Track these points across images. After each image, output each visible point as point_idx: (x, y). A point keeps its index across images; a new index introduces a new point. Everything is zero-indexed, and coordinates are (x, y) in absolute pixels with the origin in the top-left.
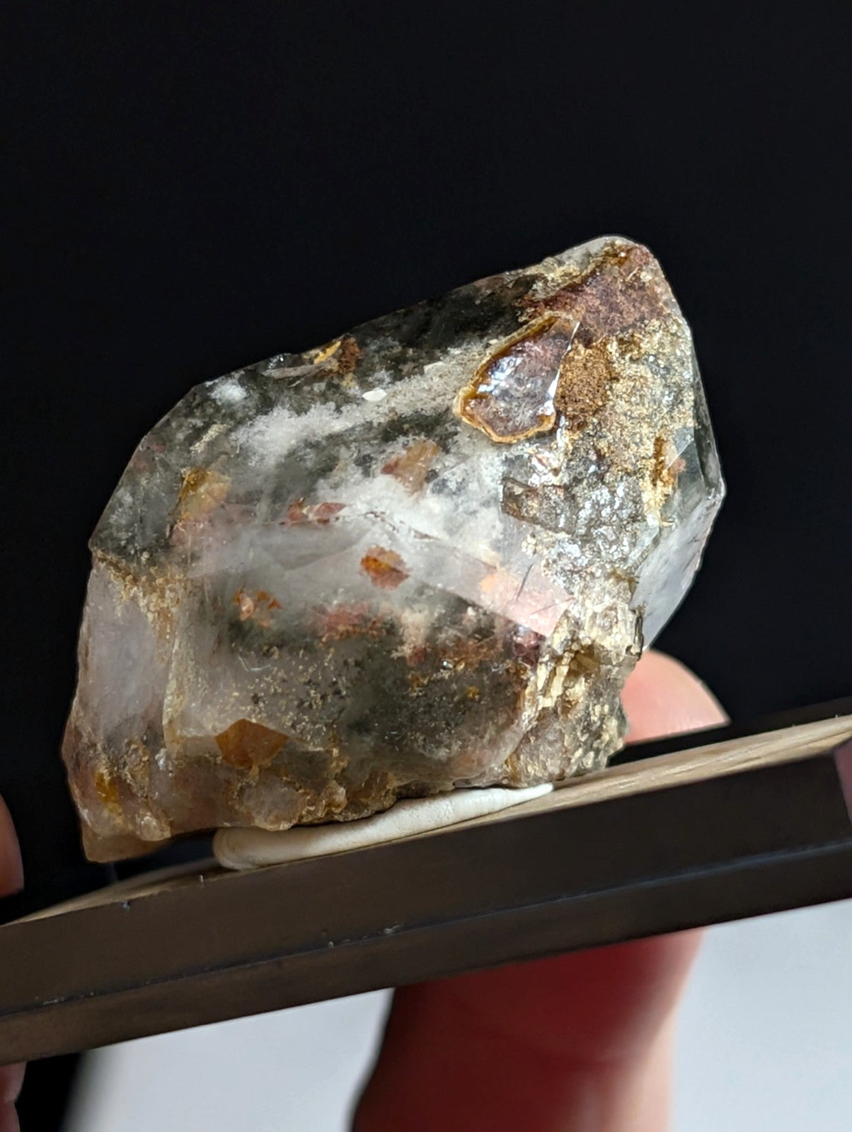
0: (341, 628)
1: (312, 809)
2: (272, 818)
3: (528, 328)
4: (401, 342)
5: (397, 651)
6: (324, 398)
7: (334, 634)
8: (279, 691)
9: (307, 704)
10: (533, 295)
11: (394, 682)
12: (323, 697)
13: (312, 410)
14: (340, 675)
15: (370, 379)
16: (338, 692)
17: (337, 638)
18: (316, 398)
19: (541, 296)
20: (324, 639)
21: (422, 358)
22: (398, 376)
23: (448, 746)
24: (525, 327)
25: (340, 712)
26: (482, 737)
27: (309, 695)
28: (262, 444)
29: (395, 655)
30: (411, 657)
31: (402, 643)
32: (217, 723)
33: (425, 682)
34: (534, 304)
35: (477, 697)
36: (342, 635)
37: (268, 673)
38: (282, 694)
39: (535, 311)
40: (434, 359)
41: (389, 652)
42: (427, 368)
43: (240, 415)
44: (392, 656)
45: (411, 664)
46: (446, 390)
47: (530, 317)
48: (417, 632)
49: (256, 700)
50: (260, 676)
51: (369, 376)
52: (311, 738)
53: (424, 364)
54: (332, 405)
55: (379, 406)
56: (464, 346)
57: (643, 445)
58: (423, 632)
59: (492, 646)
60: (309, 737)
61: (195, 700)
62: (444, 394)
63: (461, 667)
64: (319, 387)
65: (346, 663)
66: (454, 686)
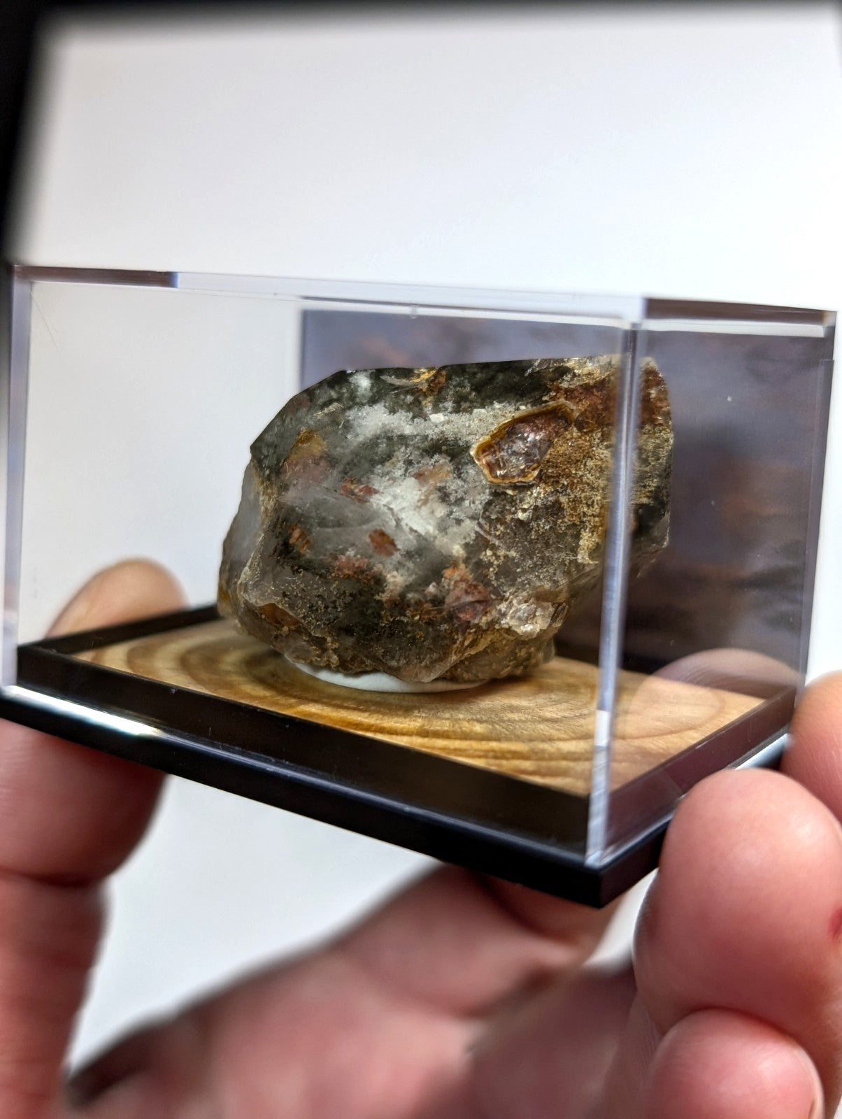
0: (346, 572)
1: (319, 659)
2: (294, 655)
3: (545, 406)
4: (472, 385)
5: (378, 595)
6: (409, 408)
7: (340, 573)
8: (299, 595)
9: (315, 608)
10: (561, 383)
11: (373, 613)
12: (326, 607)
13: (398, 414)
14: (339, 598)
15: (441, 405)
16: (335, 607)
17: (342, 576)
18: (405, 406)
19: (565, 385)
20: (333, 575)
21: (477, 402)
22: (457, 410)
23: (398, 661)
24: (543, 405)
25: (335, 620)
26: (421, 662)
27: (317, 603)
28: (360, 426)
29: (377, 597)
30: (386, 602)
31: (383, 592)
32: (258, 600)
33: (391, 620)
34: (558, 389)
35: (422, 639)
36: (345, 575)
37: (294, 582)
38: (301, 597)
39: (556, 395)
40: (483, 406)
41: (373, 595)
42: (475, 411)
43: (358, 400)
44: (375, 597)
45: (386, 606)
46: (478, 431)
47: (550, 398)
48: (394, 588)
49: (285, 595)
50: (289, 583)
51: (441, 402)
52: (314, 628)
53: (475, 407)
54: (411, 415)
55: (436, 426)
56: (504, 404)
57: (593, 507)
58: (399, 589)
59: (440, 612)
60: (312, 627)
61: (252, 580)
62: (476, 434)
63: (417, 618)
64: (409, 398)
65: (344, 593)
66: (409, 628)
